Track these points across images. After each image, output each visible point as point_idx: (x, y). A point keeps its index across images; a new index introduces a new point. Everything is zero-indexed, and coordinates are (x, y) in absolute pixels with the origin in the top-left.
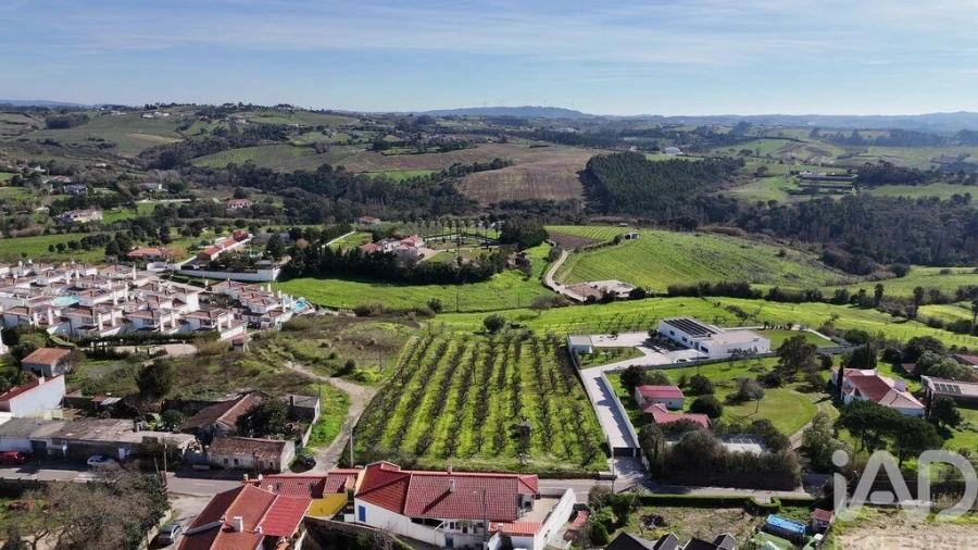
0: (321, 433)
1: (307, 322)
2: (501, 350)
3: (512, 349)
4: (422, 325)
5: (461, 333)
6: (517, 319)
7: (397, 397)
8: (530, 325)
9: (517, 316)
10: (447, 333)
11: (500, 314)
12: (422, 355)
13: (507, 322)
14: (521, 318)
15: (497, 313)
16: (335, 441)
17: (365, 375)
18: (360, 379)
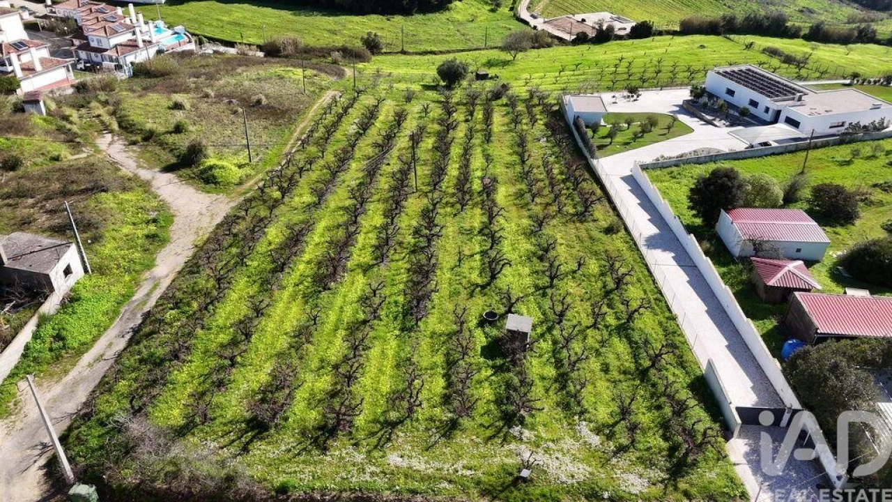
0: (59, 337)
1: (173, 63)
2: (462, 118)
3: (479, 115)
4: (349, 72)
5: (402, 86)
6: (484, 65)
7: (260, 225)
8: (504, 74)
9: (484, 60)
10: (383, 86)
11: (461, 58)
12: (331, 130)
13: (471, 69)
14: (490, 64)
15: (457, 55)
16: (87, 358)
17: (216, 172)
18: (208, 180)
